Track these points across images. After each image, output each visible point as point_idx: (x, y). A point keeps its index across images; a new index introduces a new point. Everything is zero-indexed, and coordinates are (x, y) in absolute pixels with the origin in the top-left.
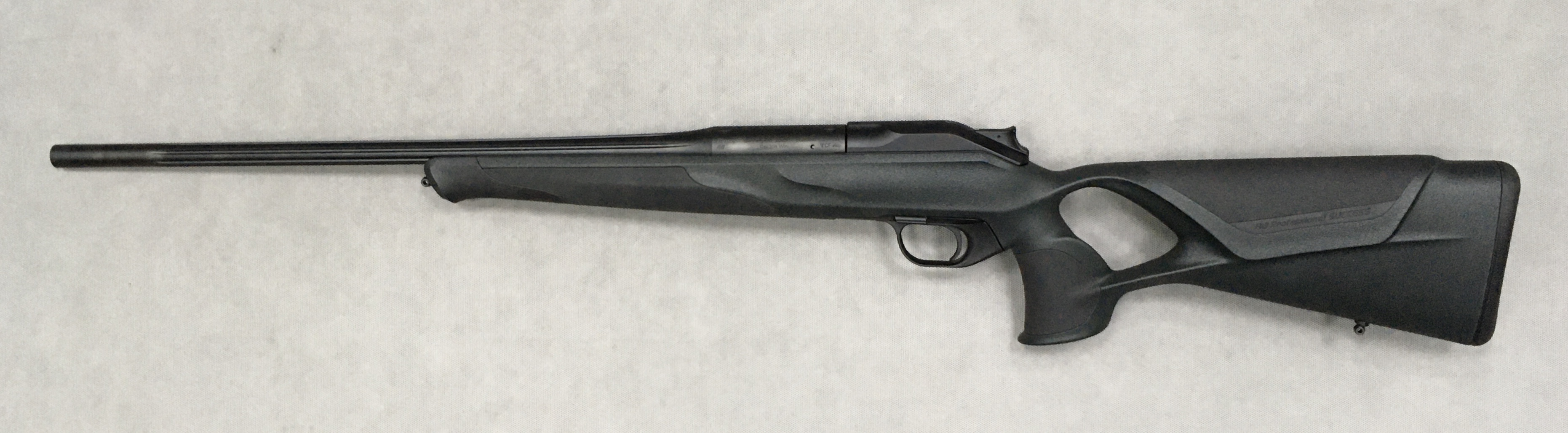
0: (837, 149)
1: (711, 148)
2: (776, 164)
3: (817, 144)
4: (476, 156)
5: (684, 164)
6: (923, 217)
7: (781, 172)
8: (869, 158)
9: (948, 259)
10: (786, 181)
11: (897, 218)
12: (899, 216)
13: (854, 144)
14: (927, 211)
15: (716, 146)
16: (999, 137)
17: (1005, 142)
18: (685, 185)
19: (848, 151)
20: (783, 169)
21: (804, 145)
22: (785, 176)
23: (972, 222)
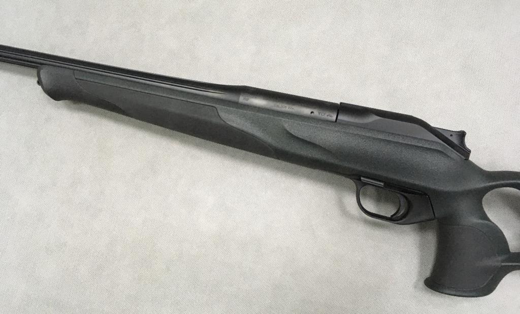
0: (329, 118)
1: (239, 99)
2: (283, 119)
3: (317, 113)
4: (74, 70)
5: (217, 106)
6: (382, 181)
7: (286, 126)
8: (352, 130)
9: (389, 216)
10: (288, 133)
11: (362, 178)
12: (364, 177)
13: (343, 117)
14: (387, 178)
15: (242, 99)
16: (451, 135)
17: (455, 140)
18: (215, 120)
19: (337, 121)
20: (288, 125)
21: (306, 111)
22: (288, 130)
23: (418, 194)
